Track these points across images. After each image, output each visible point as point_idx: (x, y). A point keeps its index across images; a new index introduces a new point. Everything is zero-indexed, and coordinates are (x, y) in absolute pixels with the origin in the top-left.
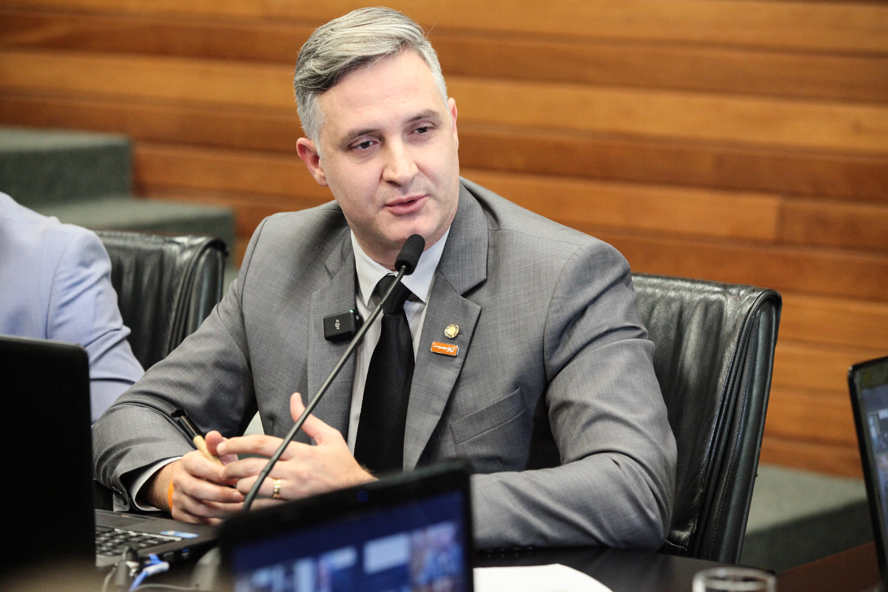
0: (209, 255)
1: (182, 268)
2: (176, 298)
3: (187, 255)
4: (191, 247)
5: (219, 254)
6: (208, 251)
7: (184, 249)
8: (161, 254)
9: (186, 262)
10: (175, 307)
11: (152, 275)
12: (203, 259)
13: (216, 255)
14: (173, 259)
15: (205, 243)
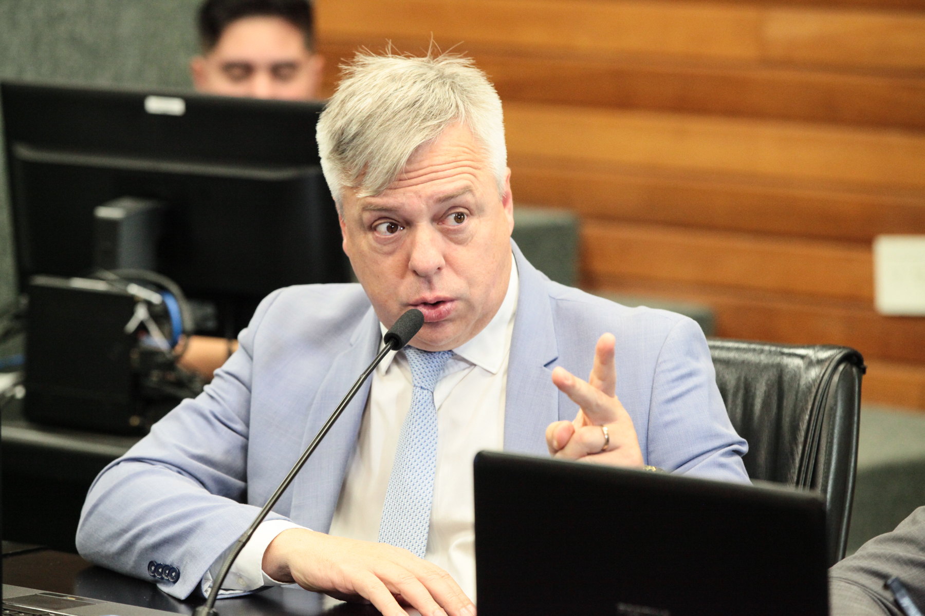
0: (844, 374)
1: (809, 389)
2: (803, 427)
3: (814, 373)
4: (820, 362)
5: (854, 370)
6: (841, 368)
7: (811, 364)
8: (780, 370)
9: (814, 381)
10: (801, 439)
11: (767, 396)
12: (836, 378)
13: (852, 372)
14: (796, 377)
15: (839, 357)
